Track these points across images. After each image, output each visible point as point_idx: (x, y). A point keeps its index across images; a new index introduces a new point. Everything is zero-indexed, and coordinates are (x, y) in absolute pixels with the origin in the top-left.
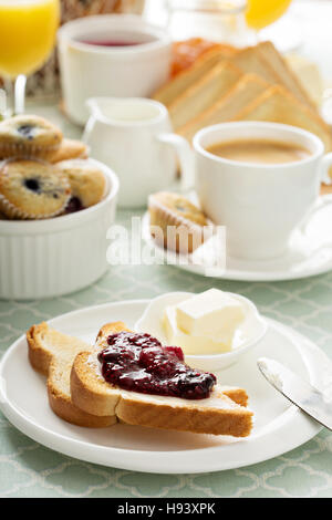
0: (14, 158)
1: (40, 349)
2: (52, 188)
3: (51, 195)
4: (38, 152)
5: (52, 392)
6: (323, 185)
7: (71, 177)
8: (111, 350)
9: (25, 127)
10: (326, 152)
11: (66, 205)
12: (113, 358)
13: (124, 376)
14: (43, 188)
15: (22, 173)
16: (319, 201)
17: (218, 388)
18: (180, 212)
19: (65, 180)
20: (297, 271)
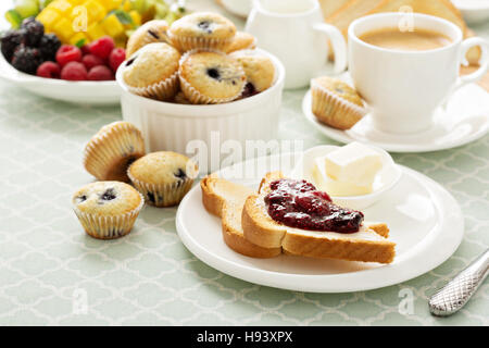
0: (196, 50)
1: (213, 195)
2: (230, 76)
3: (230, 82)
4: (216, 44)
5: (226, 230)
6: (462, 66)
7: (245, 66)
8: (276, 194)
9: (204, 23)
10: (465, 37)
11: (243, 90)
12: (278, 200)
13: (287, 215)
14: (223, 76)
15: (205, 63)
16: (459, 80)
17: (366, 223)
18: (339, 93)
19: (240, 68)
20: (440, 144)
